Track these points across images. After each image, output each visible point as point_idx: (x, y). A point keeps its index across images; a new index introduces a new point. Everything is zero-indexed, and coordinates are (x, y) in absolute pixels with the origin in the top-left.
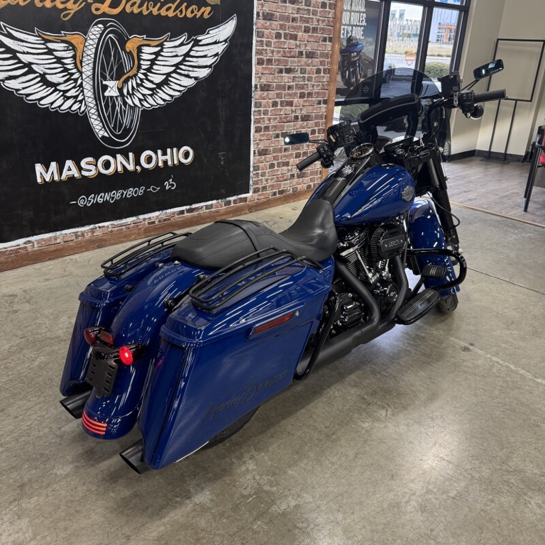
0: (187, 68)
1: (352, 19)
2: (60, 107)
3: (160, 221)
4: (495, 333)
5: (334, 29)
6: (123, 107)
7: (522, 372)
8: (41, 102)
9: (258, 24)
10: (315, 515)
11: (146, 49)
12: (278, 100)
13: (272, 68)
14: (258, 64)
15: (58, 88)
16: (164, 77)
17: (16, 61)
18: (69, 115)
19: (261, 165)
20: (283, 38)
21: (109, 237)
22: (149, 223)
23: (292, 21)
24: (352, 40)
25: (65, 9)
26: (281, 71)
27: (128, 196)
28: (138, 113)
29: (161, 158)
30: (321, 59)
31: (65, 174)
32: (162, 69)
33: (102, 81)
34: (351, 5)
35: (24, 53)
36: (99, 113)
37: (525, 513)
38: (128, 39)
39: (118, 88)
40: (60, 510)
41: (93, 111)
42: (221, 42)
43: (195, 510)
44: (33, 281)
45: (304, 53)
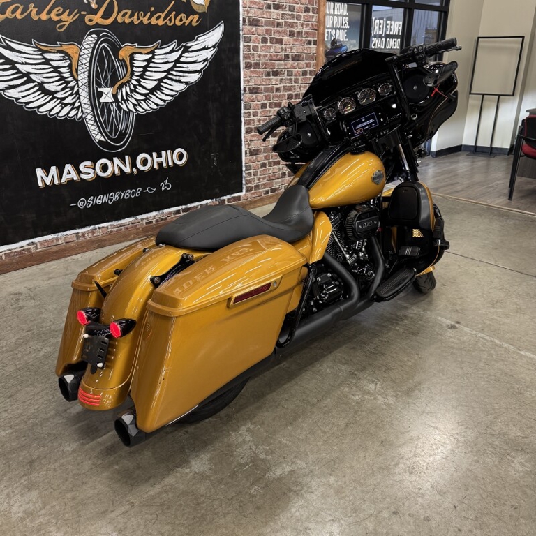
0: (178, 74)
1: (335, 22)
2: (58, 113)
3: (157, 221)
4: (480, 312)
5: (318, 33)
6: (118, 112)
7: (506, 345)
8: (40, 110)
9: (244, 29)
10: (309, 479)
11: (138, 57)
12: (267, 102)
13: (260, 72)
14: (246, 67)
15: (56, 95)
16: (156, 83)
17: (15, 71)
18: (67, 121)
19: (253, 165)
20: (269, 42)
21: (109, 237)
22: (146, 223)
23: (278, 26)
24: (336, 43)
25: (60, 21)
26: (268, 74)
27: (125, 197)
28: (132, 118)
29: (156, 160)
30: (307, 62)
31: (65, 177)
32: (154, 75)
33: (97, 88)
34: (334, 9)
35: (22, 63)
36: (95, 119)
37: (509, 471)
38: (121, 48)
39: (112, 94)
40: (68, 482)
41: (89, 117)
42: (210, 48)
43: (195, 479)
44: (37, 280)
45: (290, 56)
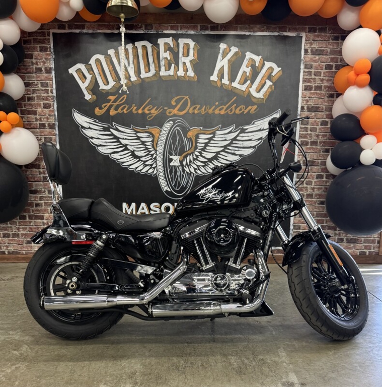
0: (234, 148)
2: (141, 170)
6: (182, 173)
8: (130, 167)
9: (302, 115)
11: (202, 136)
12: (323, 174)
13: (317, 148)
15: (141, 159)
16: (214, 154)
17: (118, 143)
18: (146, 176)
19: (302, 225)
20: (329, 125)
25: (150, 114)
26: (327, 151)
28: (192, 177)
32: (213, 148)
33: (169, 156)
36: (165, 176)
38: (190, 130)
39: (179, 161)
41: (161, 174)
42: (265, 130)
